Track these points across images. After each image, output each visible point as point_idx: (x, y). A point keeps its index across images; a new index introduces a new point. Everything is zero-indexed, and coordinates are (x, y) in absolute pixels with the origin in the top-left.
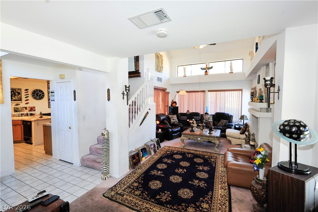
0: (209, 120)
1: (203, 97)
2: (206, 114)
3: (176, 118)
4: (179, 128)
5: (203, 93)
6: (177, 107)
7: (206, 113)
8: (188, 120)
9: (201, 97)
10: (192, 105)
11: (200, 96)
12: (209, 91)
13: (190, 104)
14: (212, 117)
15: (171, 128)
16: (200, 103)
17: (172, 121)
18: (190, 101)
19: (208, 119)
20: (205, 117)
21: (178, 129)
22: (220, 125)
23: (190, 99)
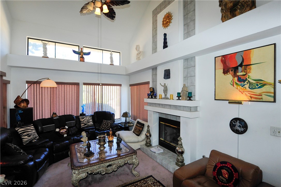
0: (90, 124)
1: (76, 91)
2: (81, 115)
3: (34, 131)
4: (46, 151)
5: (76, 86)
6: (31, 109)
7: (83, 115)
8: (57, 130)
9: (73, 92)
10: (58, 104)
11: (71, 91)
12: (85, 84)
13: (55, 103)
14: (92, 118)
15: (31, 160)
16: (71, 100)
17: (26, 139)
18: (55, 98)
19: (88, 122)
20: (82, 120)
21: (46, 153)
22: (104, 128)
23: (55, 95)
